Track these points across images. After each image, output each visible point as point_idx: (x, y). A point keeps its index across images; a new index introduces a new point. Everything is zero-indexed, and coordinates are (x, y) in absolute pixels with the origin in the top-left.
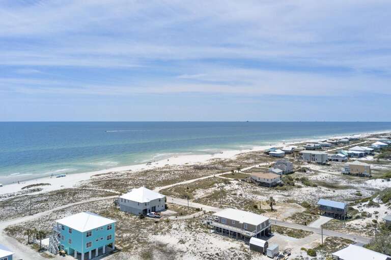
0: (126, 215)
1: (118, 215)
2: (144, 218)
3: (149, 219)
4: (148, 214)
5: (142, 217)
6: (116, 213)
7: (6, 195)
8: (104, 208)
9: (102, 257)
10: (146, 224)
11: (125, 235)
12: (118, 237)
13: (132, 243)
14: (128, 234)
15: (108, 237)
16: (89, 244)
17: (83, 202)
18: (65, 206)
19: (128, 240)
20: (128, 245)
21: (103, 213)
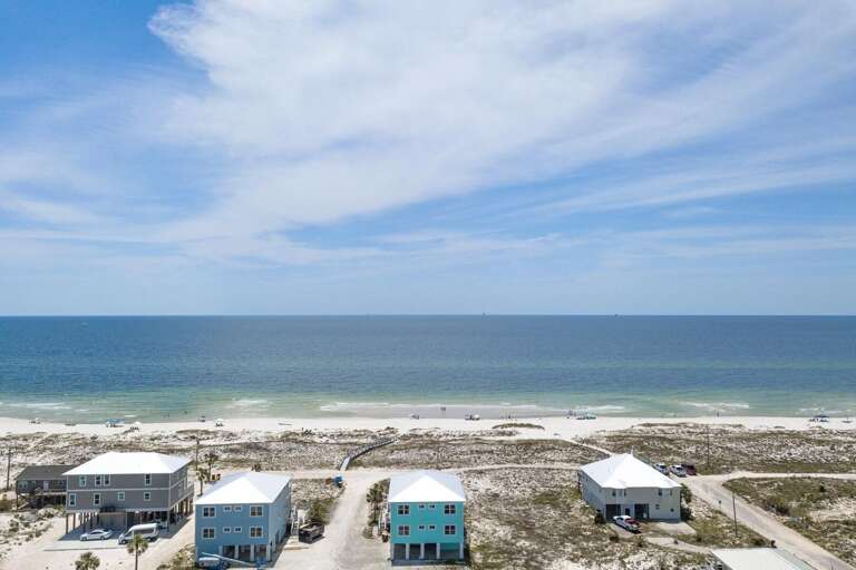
0: (583, 508)
1: (568, 505)
2: (604, 523)
3: (609, 528)
4: (616, 518)
5: (598, 520)
6: (569, 501)
7: (457, 434)
8: (560, 487)
9: (428, 564)
10: (588, 537)
11: (521, 543)
12: (506, 542)
13: (512, 559)
14: (527, 544)
15: (447, 527)
16: (404, 530)
17: (532, 466)
18: (496, 466)
19: (514, 553)
20: (499, 561)
21: (547, 495)
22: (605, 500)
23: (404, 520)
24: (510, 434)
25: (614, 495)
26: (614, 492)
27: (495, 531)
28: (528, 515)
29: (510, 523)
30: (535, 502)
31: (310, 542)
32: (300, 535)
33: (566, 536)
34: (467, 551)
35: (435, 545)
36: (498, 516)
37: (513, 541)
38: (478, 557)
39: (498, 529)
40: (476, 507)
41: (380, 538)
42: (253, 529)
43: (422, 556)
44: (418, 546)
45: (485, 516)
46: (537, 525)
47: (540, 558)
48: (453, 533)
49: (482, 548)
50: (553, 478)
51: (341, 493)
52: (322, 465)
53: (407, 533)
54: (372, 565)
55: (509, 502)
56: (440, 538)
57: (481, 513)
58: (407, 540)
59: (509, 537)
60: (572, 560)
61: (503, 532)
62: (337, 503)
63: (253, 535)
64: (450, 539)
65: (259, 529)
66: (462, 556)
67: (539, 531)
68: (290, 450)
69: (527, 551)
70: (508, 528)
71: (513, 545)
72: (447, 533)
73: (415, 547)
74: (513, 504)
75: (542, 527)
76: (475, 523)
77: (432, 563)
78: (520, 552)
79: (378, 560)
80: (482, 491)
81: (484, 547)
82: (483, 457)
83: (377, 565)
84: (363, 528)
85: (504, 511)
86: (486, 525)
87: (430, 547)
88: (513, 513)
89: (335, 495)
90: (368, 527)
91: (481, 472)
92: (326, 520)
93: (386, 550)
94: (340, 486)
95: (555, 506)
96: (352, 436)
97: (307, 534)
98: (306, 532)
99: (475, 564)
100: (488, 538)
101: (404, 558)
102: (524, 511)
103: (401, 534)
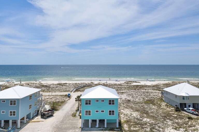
0: (166, 105)
1: (159, 104)
2: (180, 111)
3: (184, 113)
4: (185, 109)
5: (177, 110)
6: (159, 103)
7: (113, 84)
8: (154, 98)
9: (100, 130)
10: (176, 117)
11: (145, 120)
12: (137, 119)
13: (143, 128)
14: (148, 120)
15: (110, 111)
16: (88, 113)
17: (141, 91)
18: (128, 91)
19: (143, 125)
20: (137, 129)
21: (149, 101)
22: (179, 101)
23: (88, 108)
24: (130, 84)
25: (184, 99)
26: (183, 98)
27: (131, 114)
28: (144, 108)
29: (137, 111)
30: (145, 103)
31: (45, 119)
32: (41, 115)
33: (165, 117)
34: (120, 123)
35: (104, 120)
36: (132, 108)
37: (141, 119)
38: (126, 127)
39: (133, 113)
40: (122, 105)
41: (79, 117)
42: (11, 112)
43: (97, 126)
44: (96, 121)
45: (126, 108)
46: (149, 112)
47: (157, 127)
48: (113, 114)
49: (127, 122)
50: (150, 95)
51: (69, 99)
52: (66, 91)
53: (90, 114)
54: (71, 131)
55: (135, 103)
56: (106, 117)
57: (124, 107)
58: (90, 118)
59: (139, 117)
60: (176, 129)
61: (135, 114)
62: (66, 103)
63: (11, 115)
64: (112, 117)
65: (14, 112)
66: (118, 126)
67: (152, 114)
68: (57, 87)
69: (150, 124)
70: (137, 113)
71: (141, 120)
72: (110, 114)
73: (94, 121)
74: (137, 104)
75: (152, 112)
76: (122, 111)
77: (102, 130)
78: (146, 124)
79: (75, 128)
80: (124, 99)
81: (128, 121)
82: (123, 89)
83: (74, 130)
84: (73, 113)
85: (134, 106)
86: (127, 111)
87: (102, 121)
88: (137, 107)
89: (67, 100)
90: (75, 112)
91: (123, 93)
92: (58, 109)
93: (80, 123)
94: (69, 97)
95: (154, 105)
96: (79, 84)
97: (44, 115)
98: (44, 114)
99: (125, 130)
100: (129, 117)
101: (88, 127)
102: (142, 106)
103: (86, 114)
